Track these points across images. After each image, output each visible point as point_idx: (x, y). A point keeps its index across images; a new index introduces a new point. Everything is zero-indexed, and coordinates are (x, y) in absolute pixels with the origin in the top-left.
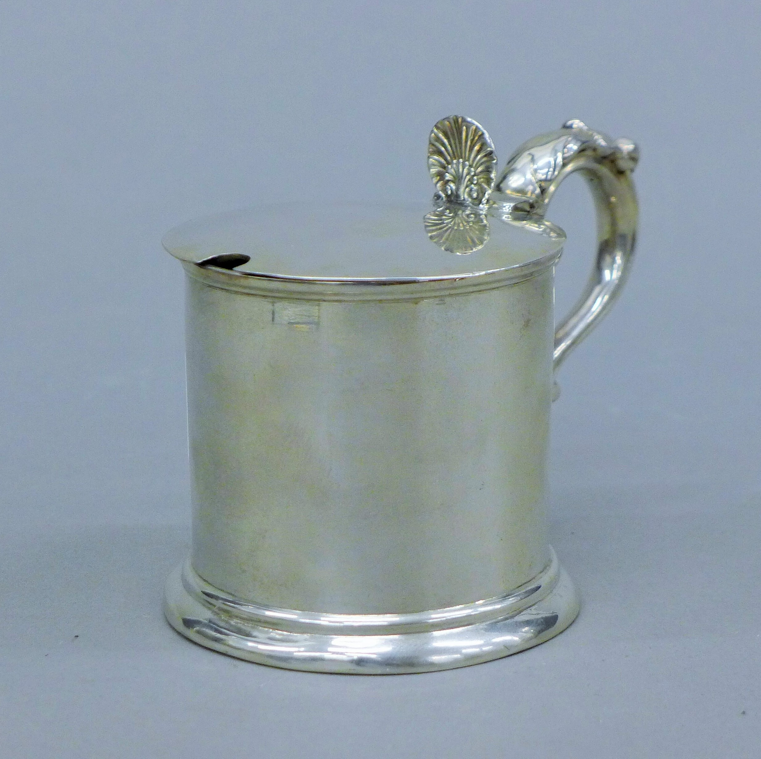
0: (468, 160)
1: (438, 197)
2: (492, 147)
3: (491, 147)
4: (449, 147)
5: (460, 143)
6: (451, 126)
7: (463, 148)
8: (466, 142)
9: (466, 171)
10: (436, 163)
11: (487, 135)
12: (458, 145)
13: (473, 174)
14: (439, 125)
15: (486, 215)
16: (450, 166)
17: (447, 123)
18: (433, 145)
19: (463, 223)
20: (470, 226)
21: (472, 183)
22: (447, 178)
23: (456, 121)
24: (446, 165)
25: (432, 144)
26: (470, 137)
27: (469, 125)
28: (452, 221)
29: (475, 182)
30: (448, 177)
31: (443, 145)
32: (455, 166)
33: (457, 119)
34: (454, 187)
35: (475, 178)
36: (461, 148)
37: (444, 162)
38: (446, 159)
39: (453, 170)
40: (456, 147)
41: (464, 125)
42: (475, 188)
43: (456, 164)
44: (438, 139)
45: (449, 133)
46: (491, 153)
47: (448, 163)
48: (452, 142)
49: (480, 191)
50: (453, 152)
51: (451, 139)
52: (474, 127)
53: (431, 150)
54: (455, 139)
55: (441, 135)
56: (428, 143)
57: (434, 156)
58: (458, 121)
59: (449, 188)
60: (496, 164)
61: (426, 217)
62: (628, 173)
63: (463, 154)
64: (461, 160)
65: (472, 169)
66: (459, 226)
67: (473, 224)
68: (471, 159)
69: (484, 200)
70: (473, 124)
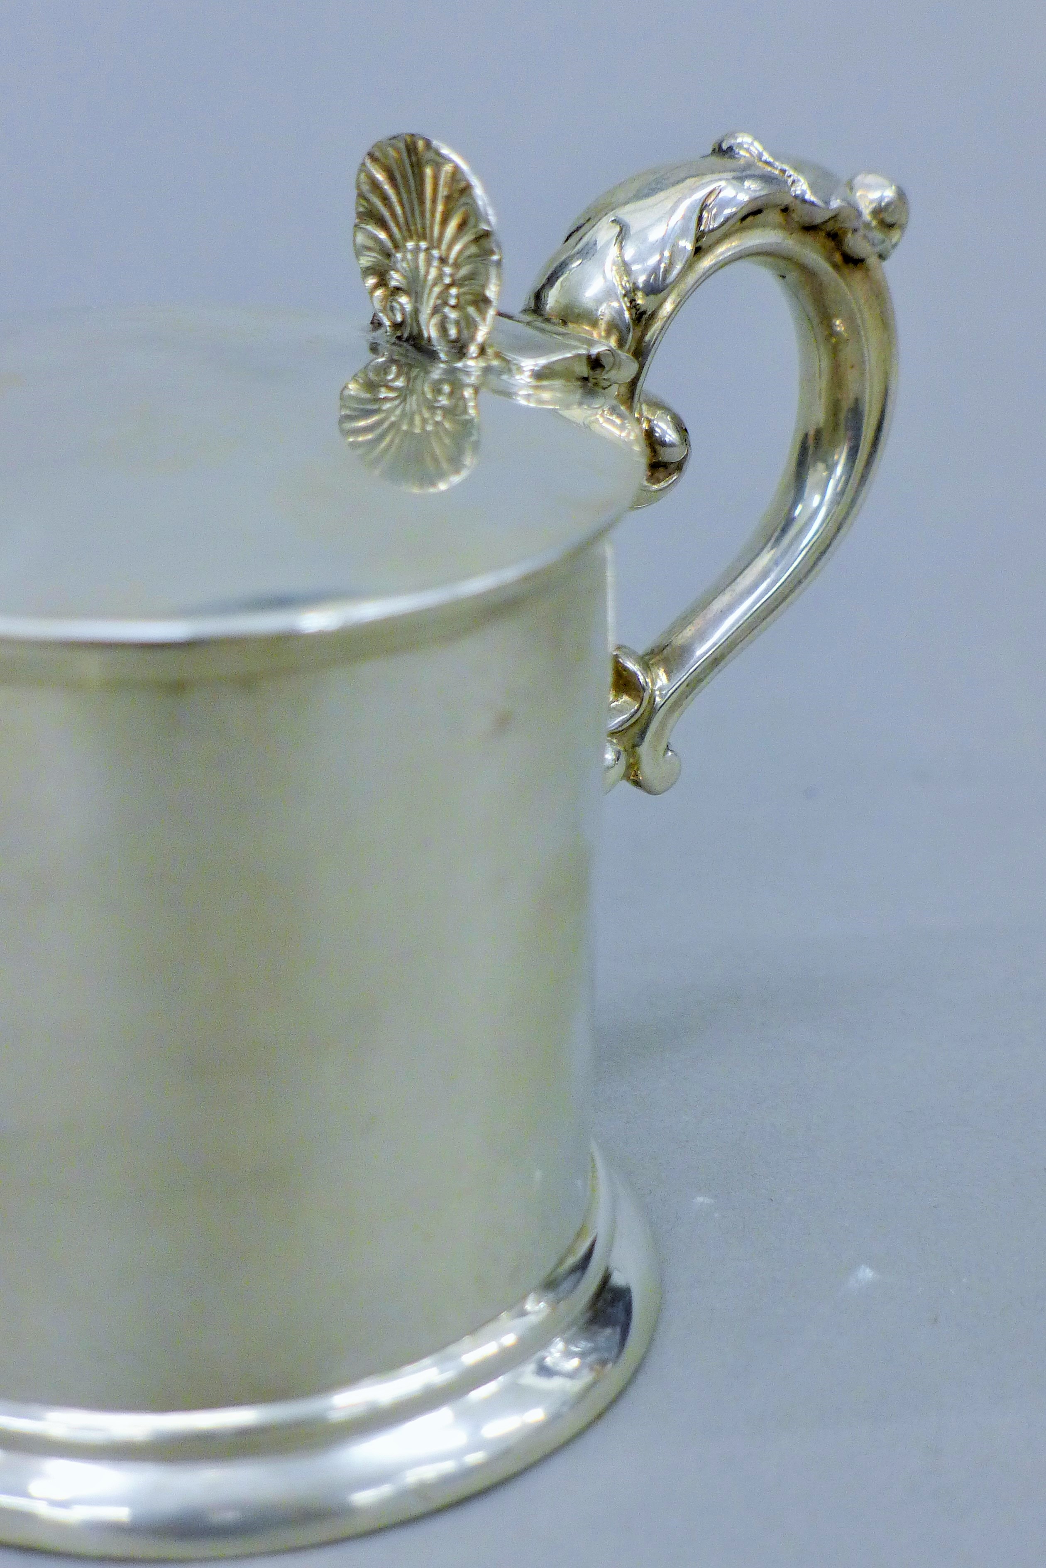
0: (439, 247)
1: (377, 324)
2: (492, 218)
3: (488, 222)
4: (399, 210)
5: (422, 202)
6: (402, 161)
7: (428, 215)
8: (434, 201)
9: (433, 273)
10: (370, 243)
11: (478, 191)
12: (416, 203)
13: (447, 280)
14: (378, 154)
15: (477, 390)
16: (399, 255)
17: (392, 153)
18: (365, 199)
19: (421, 414)
20: (437, 423)
21: (446, 303)
22: (393, 283)
23: (411, 149)
24: (393, 251)
25: (361, 195)
26: (443, 191)
27: (439, 161)
28: (396, 407)
29: (453, 302)
30: (396, 279)
31: (385, 199)
32: (409, 256)
33: (415, 144)
34: (408, 307)
35: (454, 291)
36: (423, 214)
37: (389, 244)
38: (391, 236)
39: (405, 265)
40: (413, 211)
41: (427, 162)
42: (453, 315)
43: (411, 251)
44: (375, 185)
45: (398, 176)
46: (486, 235)
47: (396, 246)
48: (405, 196)
49: (463, 324)
50: (407, 223)
51: (403, 191)
52: (448, 168)
53: (361, 209)
54: (409, 192)
55: (380, 177)
56: (355, 193)
57: (367, 224)
58: (415, 148)
59: (397, 306)
60: (499, 263)
61: (346, 392)
62: (873, 261)
63: (428, 230)
64: (423, 245)
65: (448, 270)
66: (411, 423)
67: (444, 416)
68: (444, 246)
69: (473, 349)
70: (448, 160)
